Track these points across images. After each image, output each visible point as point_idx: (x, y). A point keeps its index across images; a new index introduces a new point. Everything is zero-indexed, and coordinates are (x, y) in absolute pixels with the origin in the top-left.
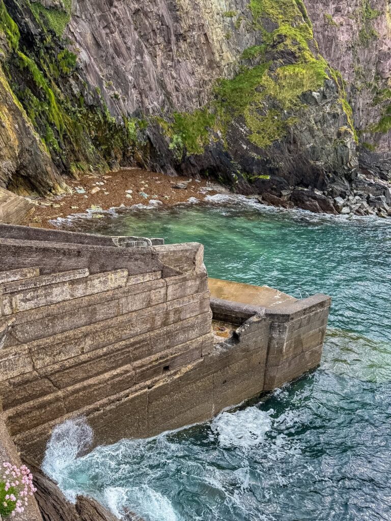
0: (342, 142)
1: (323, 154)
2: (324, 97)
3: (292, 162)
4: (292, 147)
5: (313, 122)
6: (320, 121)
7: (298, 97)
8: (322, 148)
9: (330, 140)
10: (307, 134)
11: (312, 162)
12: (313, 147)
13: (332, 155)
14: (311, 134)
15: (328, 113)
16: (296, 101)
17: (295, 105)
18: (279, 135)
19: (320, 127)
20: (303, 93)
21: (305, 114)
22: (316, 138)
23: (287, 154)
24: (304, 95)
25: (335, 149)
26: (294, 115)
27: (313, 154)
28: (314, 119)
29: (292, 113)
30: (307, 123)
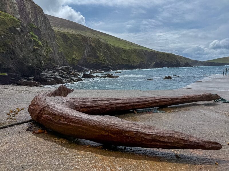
0: (38, 53)
1: (30, 60)
2: (22, 31)
3: (15, 64)
4: (13, 56)
5: (21, 43)
6: (24, 43)
7: (7, 29)
8: (28, 57)
9: (32, 52)
10: (18, 49)
11: (26, 64)
12: (23, 56)
13: (35, 60)
14: (20, 49)
15: (27, 39)
16: (7, 31)
17: (7, 33)
18: (3, 49)
19: (24, 46)
20: (9, 27)
21: (14, 39)
22: (24, 52)
23: (11, 60)
24: (10, 28)
25: (36, 56)
26: (8, 39)
27: (25, 60)
28: (21, 42)
29: (7, 38)
30: (17, 43)
